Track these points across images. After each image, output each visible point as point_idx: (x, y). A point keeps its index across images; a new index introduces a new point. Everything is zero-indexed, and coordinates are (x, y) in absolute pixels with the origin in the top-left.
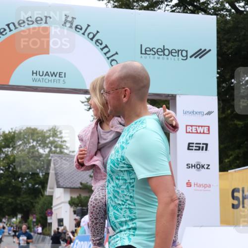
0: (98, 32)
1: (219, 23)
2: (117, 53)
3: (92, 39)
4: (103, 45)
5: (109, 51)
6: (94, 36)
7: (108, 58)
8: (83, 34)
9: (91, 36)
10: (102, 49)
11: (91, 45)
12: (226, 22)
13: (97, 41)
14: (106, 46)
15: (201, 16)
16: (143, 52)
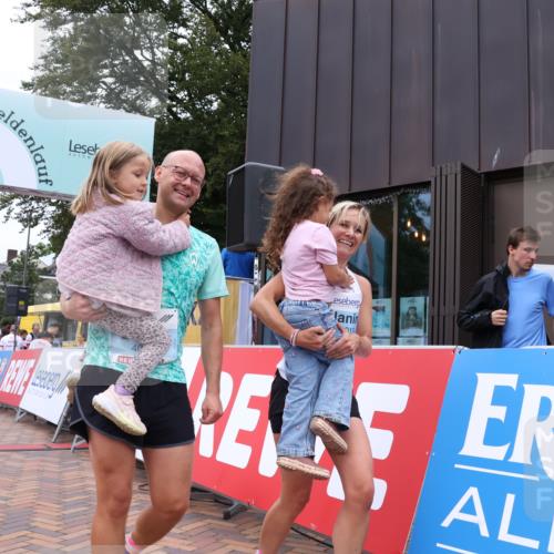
0: (22, 121)
1: (157, 126)
2: (42, 147)
3: (15, 129)
4: (28, 137)
5: (34, 144)
6: (18, 125)
7: (32, 152)
8: (6, 122)
9: (14, 125)
10: (26, 141)
11: (14, 135)
12: (163, 125)
13: (21, 131)
14: (31, 138)
15: (138, 116)
16: (73, 148)
